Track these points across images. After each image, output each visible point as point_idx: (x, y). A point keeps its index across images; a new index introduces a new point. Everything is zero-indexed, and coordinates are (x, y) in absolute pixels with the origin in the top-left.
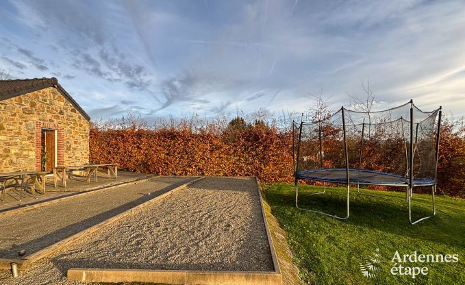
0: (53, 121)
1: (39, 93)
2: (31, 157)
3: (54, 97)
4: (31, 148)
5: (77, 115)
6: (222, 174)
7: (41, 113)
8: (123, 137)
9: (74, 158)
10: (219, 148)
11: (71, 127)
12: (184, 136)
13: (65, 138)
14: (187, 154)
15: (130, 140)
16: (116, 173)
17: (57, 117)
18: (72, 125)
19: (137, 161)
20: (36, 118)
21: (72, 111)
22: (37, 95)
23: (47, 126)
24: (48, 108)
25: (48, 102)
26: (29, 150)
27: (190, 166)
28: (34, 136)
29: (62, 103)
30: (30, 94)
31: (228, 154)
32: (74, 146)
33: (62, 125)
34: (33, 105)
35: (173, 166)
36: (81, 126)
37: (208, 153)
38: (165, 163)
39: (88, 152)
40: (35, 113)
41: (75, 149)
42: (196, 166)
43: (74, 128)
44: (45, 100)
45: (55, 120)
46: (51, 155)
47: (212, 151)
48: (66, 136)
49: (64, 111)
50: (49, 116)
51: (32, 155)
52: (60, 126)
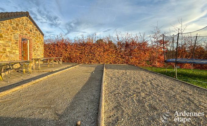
0: (27, 35)
1: (20, 19)
2: (17, 54)
3: (27, 22)
4: (17, 48)
5: (38, 32)
6: (109, 63)
7: (21, 30)
8: (57, 45)
9: (37, 54)
10: (107, 50)
11: (35, 39)
12: (90, 45)
13: (33, 44)
14: (91, 53)
15: (61, 47)
16: (61, 62)
17: (29, 33)
18: (36, 38)
19: (65, 57)
20: (19, 33)
21: (36, 30)
22: (19, 20)
23: (24, 37)
24: (25, 27)
25: (25, 24)
26: (15, 50)
27: (93, 59)
28: (18, 42)
29: (31, 26)
30: (16, 19)
31: (112, 53)
32: (37, 48)
33: (31, 37)
34: (17, 25)
35: (84, 59)
36: (40, 38)
37: (102, 53)
38: (80, 58)
39: (43, 52)
40: (19, 29)
41: (37, 50)
42: (96, 59)
43: (37, 39)
44: (23, 23)
45: (28, 34)
46: (26, 52)
47: (104, 52)
48: (33, 43)
49: (32, 30)
50: (25, 32)
51: (17, 52)
52: (30, 37)
